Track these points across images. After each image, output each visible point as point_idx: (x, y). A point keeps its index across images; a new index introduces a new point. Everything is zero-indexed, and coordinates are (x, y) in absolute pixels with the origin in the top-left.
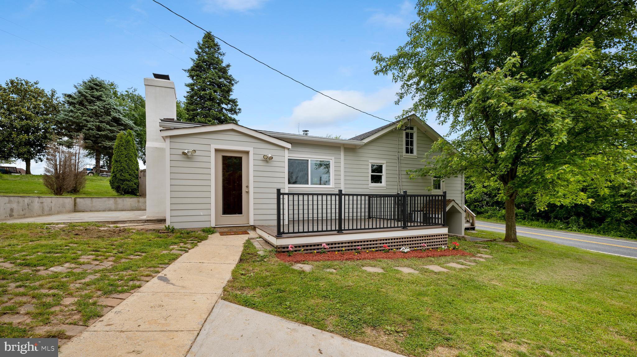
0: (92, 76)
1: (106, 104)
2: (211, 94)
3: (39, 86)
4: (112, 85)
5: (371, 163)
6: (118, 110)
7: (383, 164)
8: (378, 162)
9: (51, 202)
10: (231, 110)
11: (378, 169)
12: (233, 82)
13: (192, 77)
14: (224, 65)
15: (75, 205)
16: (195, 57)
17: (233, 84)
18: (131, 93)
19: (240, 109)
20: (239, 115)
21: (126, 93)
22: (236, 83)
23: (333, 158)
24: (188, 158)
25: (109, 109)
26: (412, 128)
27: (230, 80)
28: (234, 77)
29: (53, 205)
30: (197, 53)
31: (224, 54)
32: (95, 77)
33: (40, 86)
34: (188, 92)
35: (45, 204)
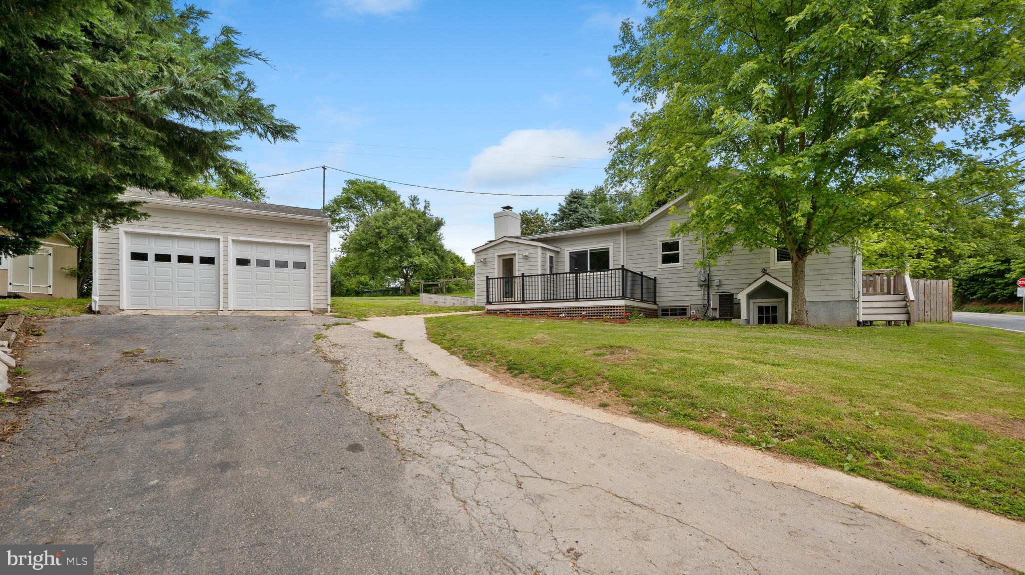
5: (661, 241)
7: (680, 240)
8: (672, 239)
11: (674, 246)
23: (612, 244)
24: (484, 263)
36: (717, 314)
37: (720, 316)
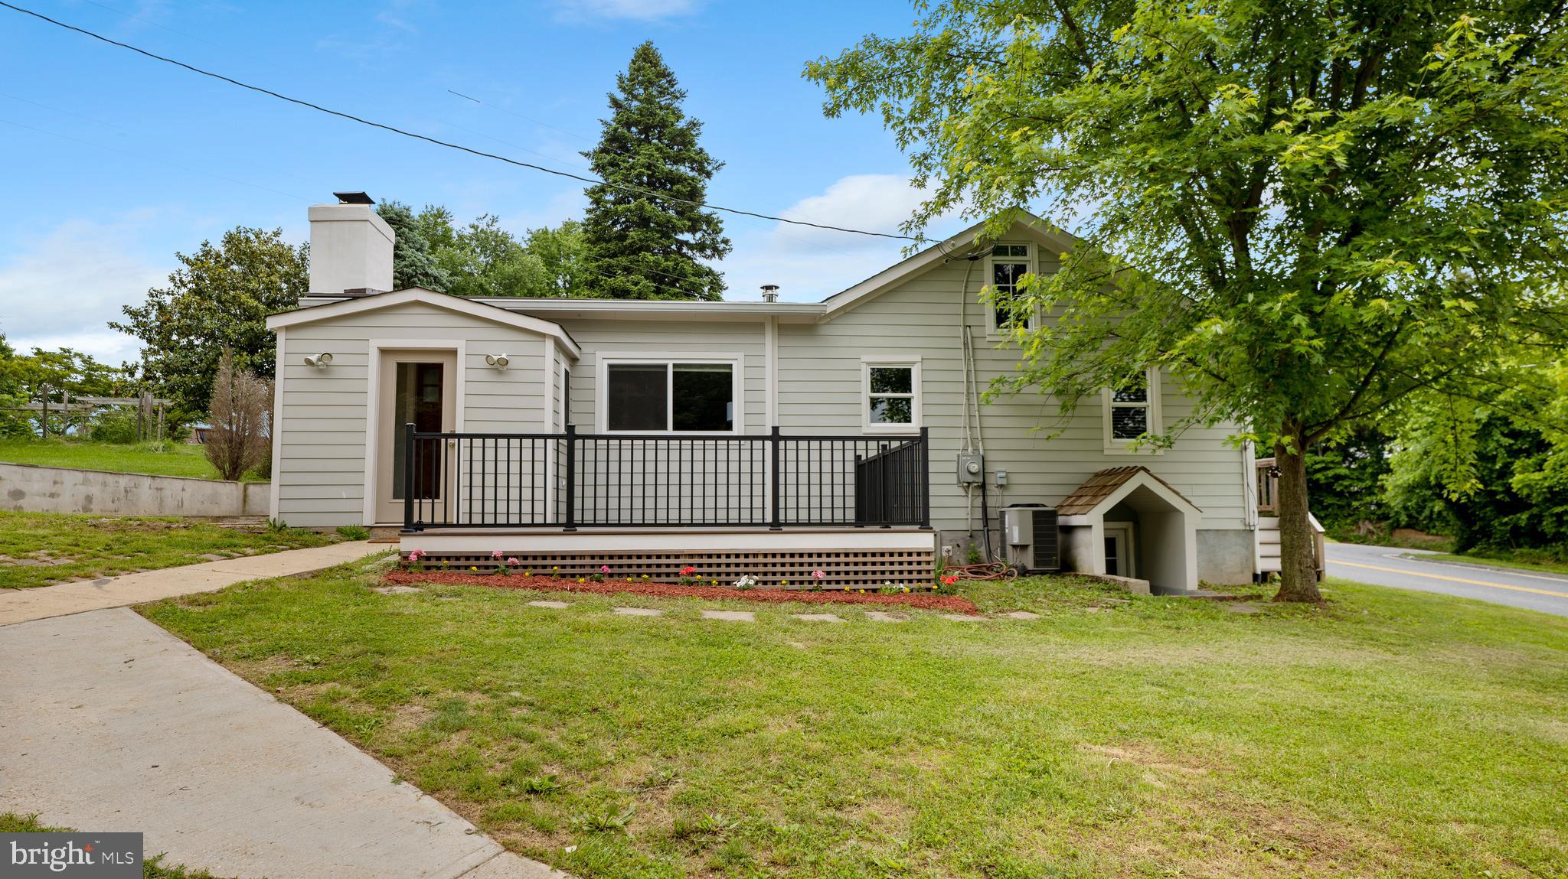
0: (383, 200)
1: (406, 266)
2: (641, 208)
3: (282, 239)
4: (440, 215)
5: (869, 364)
6: (435, 278)
7: (914, 363)
8: (892, 359)
9: (183, 490)
10: (701, 247)
11: (899, 379)
12: (709, 168)
13: (599, 168)
14: (681, 124)
15: (245, 501)
16: (610, 114)
17: (709, 175)
18: (482, 231)
19: (726, 242)
20: (727, 257)
21: (472, 231)
22: (717, 168)
23: (740, 355)
24: (321, 371)
25: (412, 276)
26: (1023, 251)
27: (702, 165)
28: (711, 152)
29: (186, 495)
30: (616, 103)
31: (683, 95)
32: (389, 203)
33: (285, 239)
34: (589, 211)
35: (167, 493)
36: (1028, 560)
37: (1036, 564)
